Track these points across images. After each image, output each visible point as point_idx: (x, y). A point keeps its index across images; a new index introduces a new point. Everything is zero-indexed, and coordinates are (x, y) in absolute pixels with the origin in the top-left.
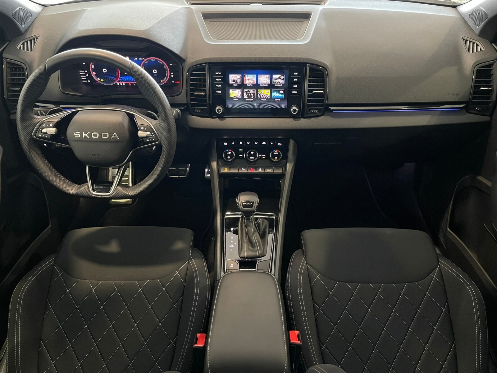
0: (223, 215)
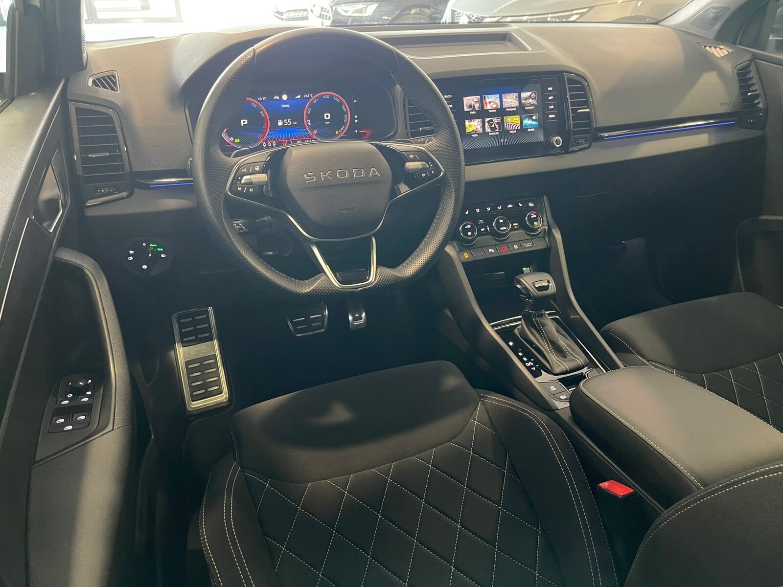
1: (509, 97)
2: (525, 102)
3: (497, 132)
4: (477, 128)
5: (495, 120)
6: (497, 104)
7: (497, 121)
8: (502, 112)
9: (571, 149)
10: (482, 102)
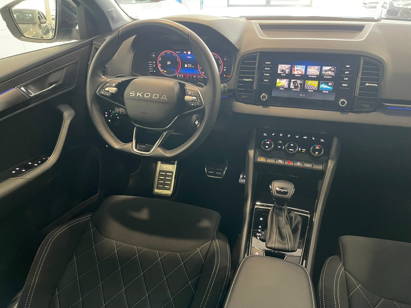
0: (253, 204)
1: (312, 68)
2: (324, 73)
3: (298, 89)
4: (284, 85)
5: (299, 82)
6: (302, 72)
7: (300, 83)
8: (305, 77)
9: (355, 110)
10: (291, 69)
